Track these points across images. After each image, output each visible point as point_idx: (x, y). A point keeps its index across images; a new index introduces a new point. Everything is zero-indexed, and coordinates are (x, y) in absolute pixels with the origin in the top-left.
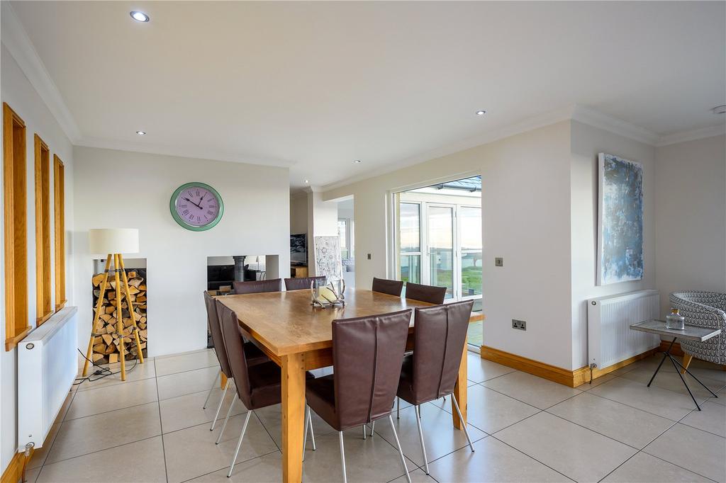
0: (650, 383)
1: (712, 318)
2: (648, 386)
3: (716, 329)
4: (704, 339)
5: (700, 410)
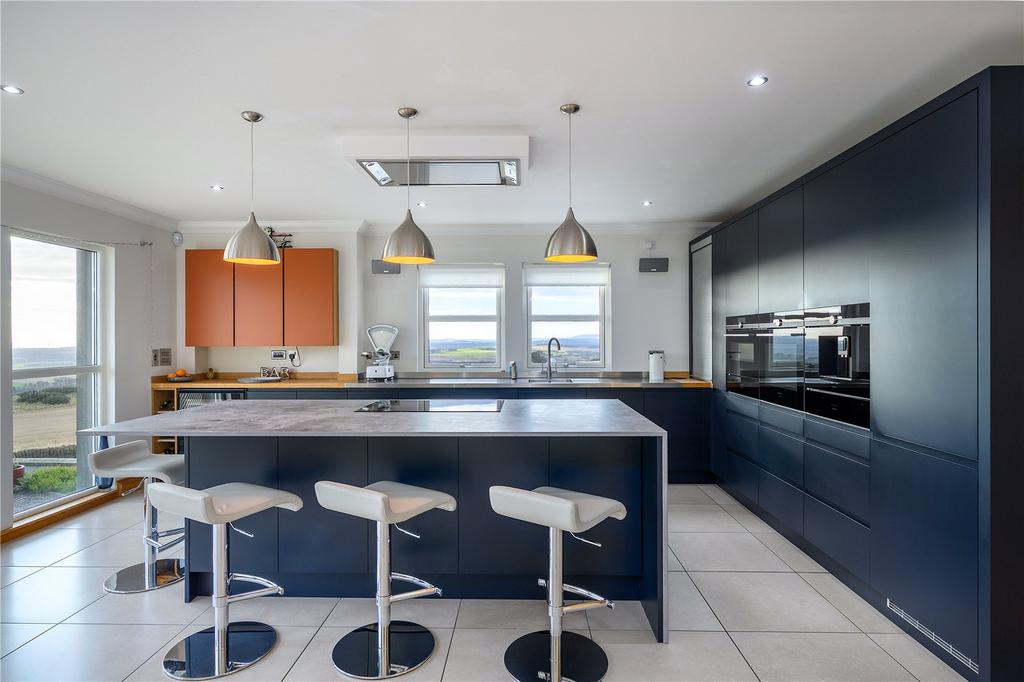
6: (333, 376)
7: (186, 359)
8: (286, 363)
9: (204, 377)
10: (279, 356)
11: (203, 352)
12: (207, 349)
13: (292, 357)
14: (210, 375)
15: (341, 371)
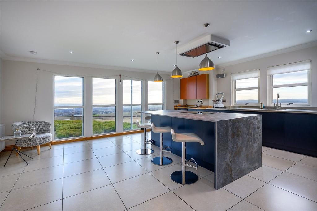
0: (5, 165)
1: (30, 130)
2: (4, 166)
3: (32, 133)
4: (30, 137)
5: (28, 165)
6: (207, 107)
7: (181, 102)
8: (200, 103)
9: (185, 106)
10: (198, 101)
11: (185, 100)
12: (186, 100)
13: (201, 102)
14: (186, 106)
15: (209, 105)
